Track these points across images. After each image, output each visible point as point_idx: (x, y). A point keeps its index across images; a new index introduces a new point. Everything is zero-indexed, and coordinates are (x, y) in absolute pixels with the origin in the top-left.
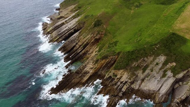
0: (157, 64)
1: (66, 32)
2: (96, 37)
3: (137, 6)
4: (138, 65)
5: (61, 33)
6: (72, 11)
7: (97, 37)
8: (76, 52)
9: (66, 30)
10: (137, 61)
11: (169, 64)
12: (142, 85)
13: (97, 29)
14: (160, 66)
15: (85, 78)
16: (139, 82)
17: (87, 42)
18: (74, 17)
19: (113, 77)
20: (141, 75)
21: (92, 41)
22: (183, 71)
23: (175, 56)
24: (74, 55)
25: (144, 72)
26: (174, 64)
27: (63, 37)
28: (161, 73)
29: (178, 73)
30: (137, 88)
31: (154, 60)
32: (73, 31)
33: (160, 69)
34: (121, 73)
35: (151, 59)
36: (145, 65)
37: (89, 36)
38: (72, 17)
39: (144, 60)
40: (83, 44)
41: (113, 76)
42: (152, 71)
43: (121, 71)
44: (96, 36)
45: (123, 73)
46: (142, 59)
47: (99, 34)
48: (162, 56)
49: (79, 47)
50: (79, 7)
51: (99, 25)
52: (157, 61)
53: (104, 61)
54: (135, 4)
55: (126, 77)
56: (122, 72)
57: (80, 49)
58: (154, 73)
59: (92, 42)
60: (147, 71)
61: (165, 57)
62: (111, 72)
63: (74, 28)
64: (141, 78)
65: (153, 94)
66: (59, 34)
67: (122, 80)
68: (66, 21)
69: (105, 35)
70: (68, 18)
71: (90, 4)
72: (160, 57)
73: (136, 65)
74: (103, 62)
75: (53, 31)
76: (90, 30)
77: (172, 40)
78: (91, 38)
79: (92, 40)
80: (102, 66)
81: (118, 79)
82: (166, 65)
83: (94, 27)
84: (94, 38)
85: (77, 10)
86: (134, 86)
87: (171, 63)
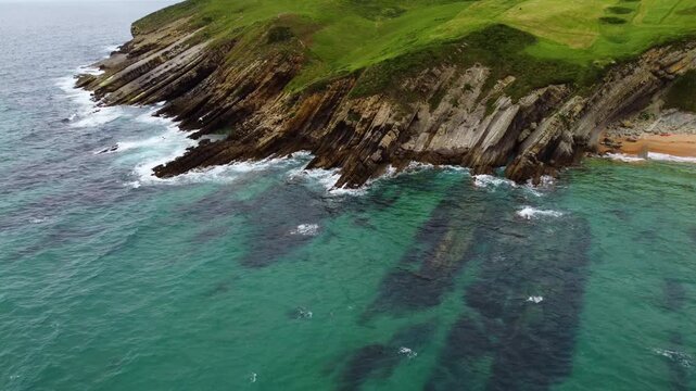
0: (468, 87)
1: (171, 76)
2: (278, 70)
3: (390, 15)
4: (416, 89)
5: (151, 82)
6: (183, 29)
7: (283, 69)
8: (215, 108)
9: (170, 71)
10: (414, 77)
11: (500, 82)
12: (433, 141)
13: (277, 48)
14: (477, 92)
15: (261, 140)
16: (424, 135)
17: (252, 81)
18: (193, 42)
19: (348, 122)
20: (427, 117)
21: (267, 79)
22: (536, 88)
23: (512, 63)
24: (211, 115)
25: (434, 107)
26: (512, 79)
27: (162, 91)
28: (481, 108)
29: (526, 94)
30: (420, 150)
31: (457, 75)
32: (195, 75)
33: (478, 100)
34: (372, 106)
35: (450, 72)
36: (435, 87)
37: (257, 63)
38: (186, 42)
39: (433, 75)
40: (237, 86)
41: (349, 119)
42: (455, 103)
43: (372, 99)
44: (278, 66)
45: (378, 105)
46: (426, 71)
47: (288, 60)
48: (478, 66)
49: (228, 95)
50: (204, 19)
51: (282, 38)
52: (466, 78)
53: (315, 97)
54: (383, 12)
55: (387, 114)
56: (375, 103)
57: (228, 99)
58: (462, 112)
59: (267, 84)
60: (443, 107)
61: (486, 68)
62: (341, 110)
63: (197, 63)
64: (429, 125)
65: (464, 154)
66: (146, 85)
67: (376, 123)
68: (167, 52)
69: (306, 62)
70: (173, 46)
71: (241, 11)
72: (472, 69)
73: (413, 87)
74: (313, 99)
75: (118, 84)
76: (255, 49)
77: (500, 36)
78: (264, 68)
79: (264, 77)
80: (310, 113)
81: (366, 125)
82: (492, 87)
83: (268, 43)
84: (272, 70)
85: (199, 27)
86: (412, 146)
87: (503, 79)
